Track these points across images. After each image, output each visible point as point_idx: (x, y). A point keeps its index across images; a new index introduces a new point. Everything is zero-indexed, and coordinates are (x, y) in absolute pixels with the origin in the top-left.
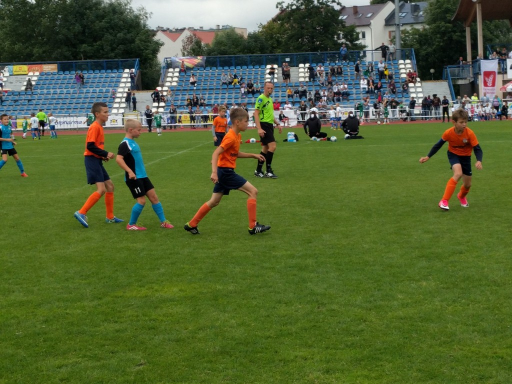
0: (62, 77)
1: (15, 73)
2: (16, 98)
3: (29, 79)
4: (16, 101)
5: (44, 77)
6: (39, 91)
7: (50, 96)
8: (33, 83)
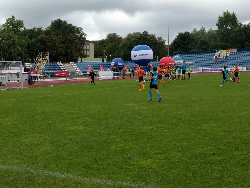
0: (238, 53)
1: (222, 53)
2: (222, 61)
3: (227, 54)
4: (222, 62)
5: (232, 54)
6: (230, 58)
7: (233, 60)
8: (228, 56)
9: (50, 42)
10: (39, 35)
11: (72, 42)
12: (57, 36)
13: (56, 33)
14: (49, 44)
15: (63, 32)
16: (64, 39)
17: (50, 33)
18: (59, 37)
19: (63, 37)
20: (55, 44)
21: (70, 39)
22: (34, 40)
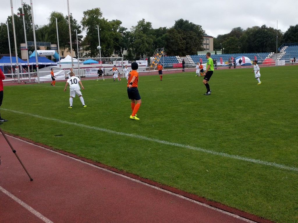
9: (172, 39)
10: (164, 34)
11: (192, 38)
12: (179, 34)
13: (178, 31)
14: (172, 41)
15: (185, 30)
16: (185, 36)
17: (173, 31)
18: (180, 34)
19: (184, 34)
20: (177, 40)
21: (190, 35)
22: (160, 38)
